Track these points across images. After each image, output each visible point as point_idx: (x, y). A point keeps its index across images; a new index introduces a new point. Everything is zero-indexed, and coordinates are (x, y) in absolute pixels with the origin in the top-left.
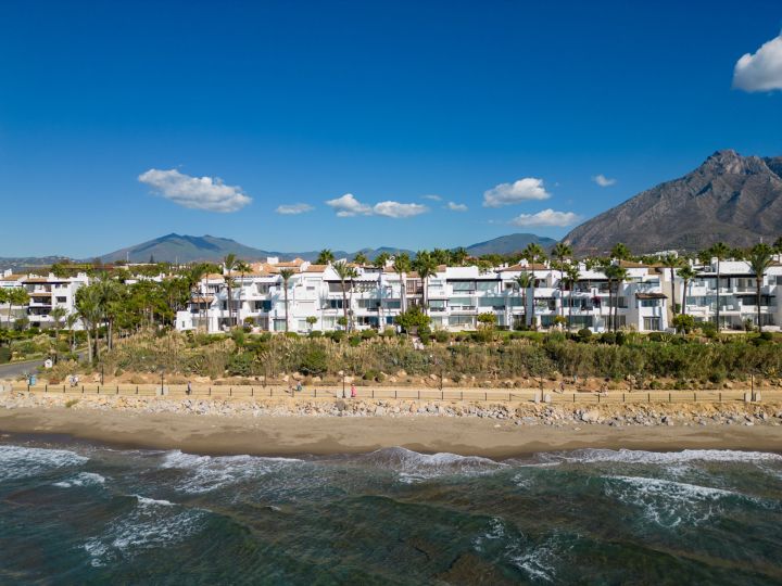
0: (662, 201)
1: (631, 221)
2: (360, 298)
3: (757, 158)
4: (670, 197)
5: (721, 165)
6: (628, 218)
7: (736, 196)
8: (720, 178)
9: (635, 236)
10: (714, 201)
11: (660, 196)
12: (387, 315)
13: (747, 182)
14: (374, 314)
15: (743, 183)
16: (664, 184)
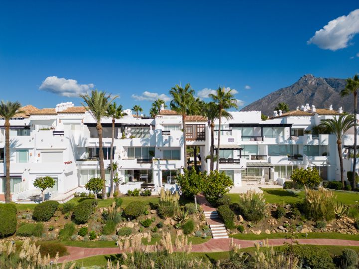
0: (281, 96)
1: (268, 105)
2: (129, 145)
3: (321, 78)
4: (284, 94)
5: (306, 81)
6: (267, 104)
7: (313, 95)
8: (306, 87)
9: (270, 112)
10: (304, 97)
11: (280, 94)
12: (163, 168)
13: (318, 89)
14: (146, 166)
15: (316, 89)
16: (282, 89)
